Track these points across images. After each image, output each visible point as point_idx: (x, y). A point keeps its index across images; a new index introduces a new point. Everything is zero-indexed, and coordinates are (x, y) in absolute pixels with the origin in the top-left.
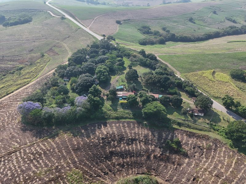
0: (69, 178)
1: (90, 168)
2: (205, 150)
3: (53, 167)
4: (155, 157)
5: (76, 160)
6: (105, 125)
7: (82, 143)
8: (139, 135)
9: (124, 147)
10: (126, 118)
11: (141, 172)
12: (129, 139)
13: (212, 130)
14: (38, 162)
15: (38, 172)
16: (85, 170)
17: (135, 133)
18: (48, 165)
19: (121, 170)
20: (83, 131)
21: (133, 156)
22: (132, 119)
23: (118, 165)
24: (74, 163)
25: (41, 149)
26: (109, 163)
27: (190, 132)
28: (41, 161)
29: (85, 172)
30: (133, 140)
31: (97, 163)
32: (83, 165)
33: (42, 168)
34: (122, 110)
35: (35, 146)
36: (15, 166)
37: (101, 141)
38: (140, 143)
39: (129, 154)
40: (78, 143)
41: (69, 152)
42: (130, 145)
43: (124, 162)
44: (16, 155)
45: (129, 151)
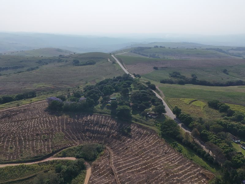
0: (56, 135)
1: (71, 134)
2: (143, 135)
3: (50, 129)
4: (112, 136)
5: (65, 128)
6: (91, 115)
7: (72, 121)
8: (108, 124)
9: (97, 128)
10: (106, 114)
11: (100, 143)
12: (102, 124)
13: (155, 126)
14: (44, 124)
15: (42, 128)
16: (67, 134)
17: (107, 122)
18: (48, 127)
19: (89, 140)
20: (77, 116)
21: (100, 134)
22: (110, 115)
23: (88, 137)
24: (63, 129)
25: (49, 119)
26: (84, 134)
27: (140, 125)
28: (45, 125)
29: (67, 135)
30: (104, 126)
31: (76, 133)
32: (68, 132)
33: (45, 127)
34: (106, 109)
35: (47, 118)
36: (32, 124)
37: (84, 123)
38: (107, 127)
39: (98, 132)
40: (71, 121)
41: (62, 124)
42: (101, 128)
43: (92, 136)
44: (35, 120)
45: (99, 130)
